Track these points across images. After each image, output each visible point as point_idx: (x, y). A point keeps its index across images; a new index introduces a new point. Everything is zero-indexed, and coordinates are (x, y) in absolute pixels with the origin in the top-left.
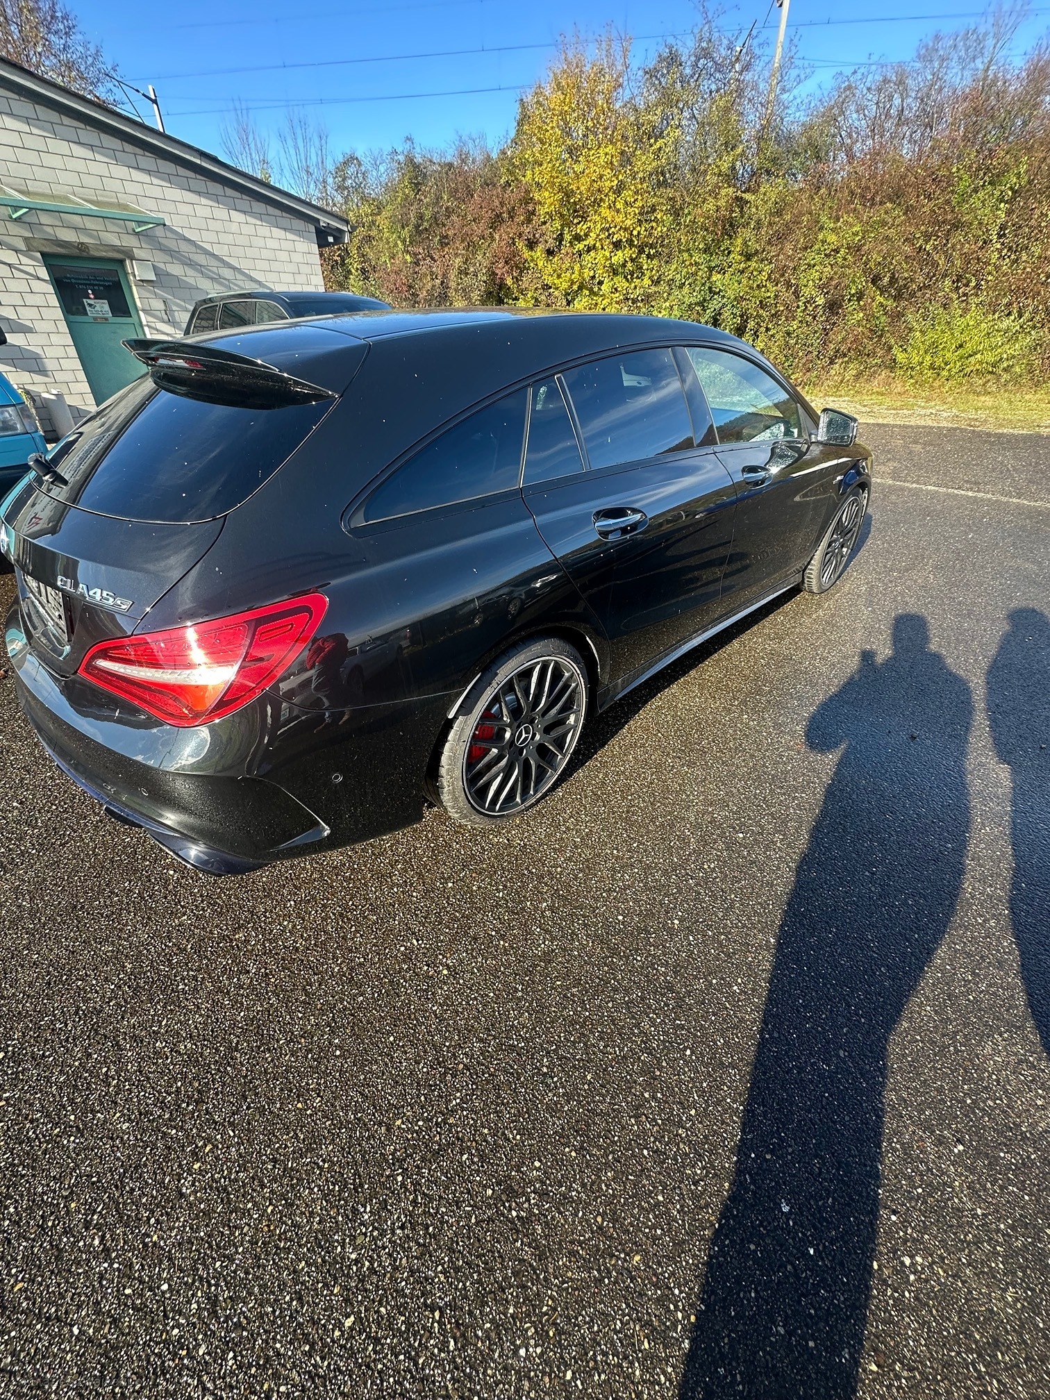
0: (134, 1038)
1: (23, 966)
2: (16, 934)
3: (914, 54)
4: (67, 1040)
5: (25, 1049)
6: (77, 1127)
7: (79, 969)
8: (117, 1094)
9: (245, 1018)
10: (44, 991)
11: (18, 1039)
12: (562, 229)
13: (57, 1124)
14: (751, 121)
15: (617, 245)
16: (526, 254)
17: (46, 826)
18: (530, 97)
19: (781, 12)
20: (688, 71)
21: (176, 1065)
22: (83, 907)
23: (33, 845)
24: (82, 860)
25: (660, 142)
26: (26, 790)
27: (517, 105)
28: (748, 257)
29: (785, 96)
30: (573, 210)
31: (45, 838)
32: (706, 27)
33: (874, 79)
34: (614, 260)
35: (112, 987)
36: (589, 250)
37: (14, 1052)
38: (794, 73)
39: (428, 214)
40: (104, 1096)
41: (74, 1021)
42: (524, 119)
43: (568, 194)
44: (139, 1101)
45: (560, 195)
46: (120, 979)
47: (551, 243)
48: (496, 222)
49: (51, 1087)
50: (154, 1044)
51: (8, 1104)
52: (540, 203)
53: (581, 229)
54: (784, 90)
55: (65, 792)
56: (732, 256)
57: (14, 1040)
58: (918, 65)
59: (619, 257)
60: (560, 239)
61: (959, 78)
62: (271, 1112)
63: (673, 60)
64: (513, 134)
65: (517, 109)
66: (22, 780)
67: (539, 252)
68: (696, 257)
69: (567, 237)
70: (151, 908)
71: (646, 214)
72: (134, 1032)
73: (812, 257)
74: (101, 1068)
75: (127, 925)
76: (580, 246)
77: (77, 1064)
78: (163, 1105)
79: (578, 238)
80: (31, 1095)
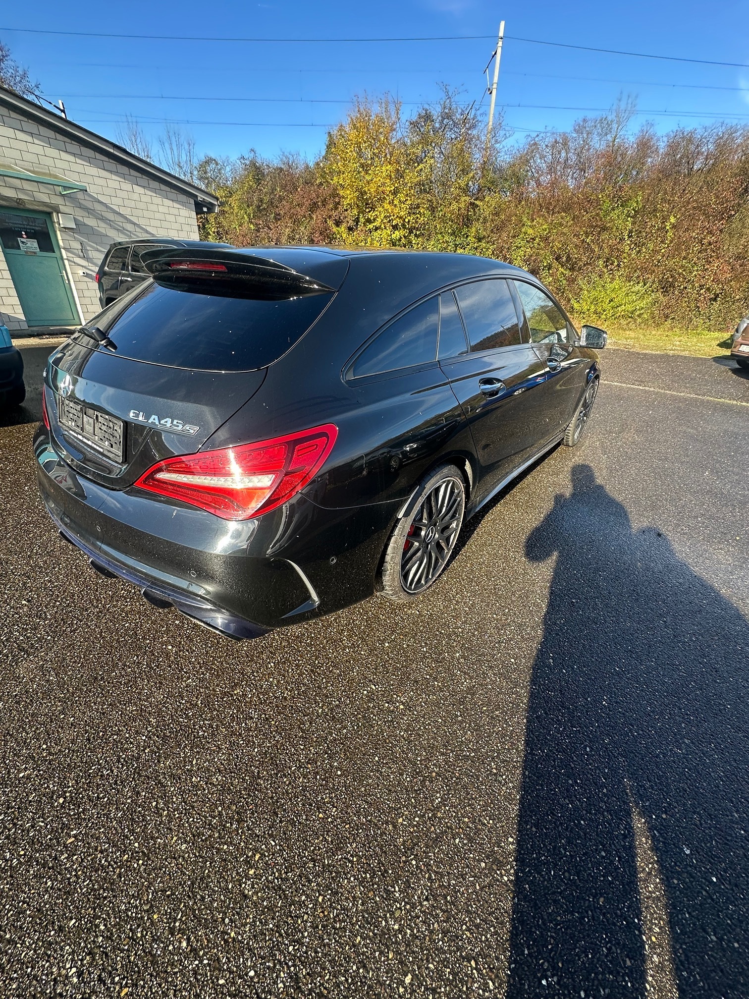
0: (172, 776)
1: (62, 728)
2: (50, 702)
3: (572, 129)
4: (116, 783)
5: (81, 793)
6: (143, 852)
7: (112, 727)
8: (169, 822)
9: (260, 753)
10: (86, 746)
11: (73, 786)
12: (358, 215)
13: (124, 851)
14: (477, 158)
15: (395, 227)
16: (335, 229)
17: (55, 617)
18: (336, 132)
19: (491, 97)
20: (437, 125)
21: (212, 794)
22: (102, 678)
23: (47, 633)
24: (93, 642)
25: (421, 166)
26: (30, 591)
27: (327, 136)
28: (480, 240)
29: (497, 146)
30: (366, 204)
31: (57, 627)
32: (448, 101)
33: (550, 140)
34: (393, 236)
35: (144, 738)
36: (376, 229)
37: (71, 797)
38: (502, 133)
39: (266, 199)
40: (159, 825)
41: (118, 768)
42: (331, 144)
43: (363, 193)
44: (190, 826)
45: (357, 194)
46: (149, 732)
47: (351, 223)
48: (314, 207)
49: (111, 822)
50: (191, 779)
51: (77, 839)
52: (343, 197)
53: (371, 215)
54: (496, 141)
55: (64, 592)
56: (469, 238)
57: (69, 787)
58: (575, 135)
59: (397, 234)
60: (357, 221)
61: (598, 144)
62: (300, 823)
63: (428, 117)
64: (323, 153)
65: (325, 139)
66: (24, 584)
67: (343, 228)
68: (446, 238)
69: (362, 220)
70: (160, 676)
71: (414, 209)
72: (171, 772)
73: (518, 242)
74: (151, 803)
75: (143, 689)
76: (371, 226)
77: (129, 801)
78: (212, 828)
79: (369, 221)
80: (96, 830)
